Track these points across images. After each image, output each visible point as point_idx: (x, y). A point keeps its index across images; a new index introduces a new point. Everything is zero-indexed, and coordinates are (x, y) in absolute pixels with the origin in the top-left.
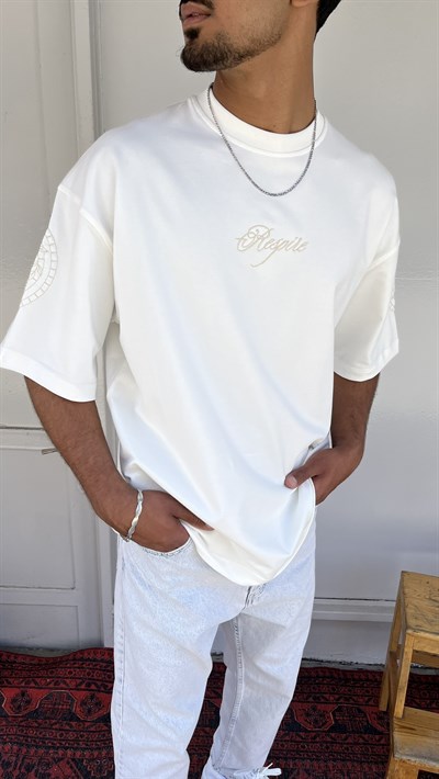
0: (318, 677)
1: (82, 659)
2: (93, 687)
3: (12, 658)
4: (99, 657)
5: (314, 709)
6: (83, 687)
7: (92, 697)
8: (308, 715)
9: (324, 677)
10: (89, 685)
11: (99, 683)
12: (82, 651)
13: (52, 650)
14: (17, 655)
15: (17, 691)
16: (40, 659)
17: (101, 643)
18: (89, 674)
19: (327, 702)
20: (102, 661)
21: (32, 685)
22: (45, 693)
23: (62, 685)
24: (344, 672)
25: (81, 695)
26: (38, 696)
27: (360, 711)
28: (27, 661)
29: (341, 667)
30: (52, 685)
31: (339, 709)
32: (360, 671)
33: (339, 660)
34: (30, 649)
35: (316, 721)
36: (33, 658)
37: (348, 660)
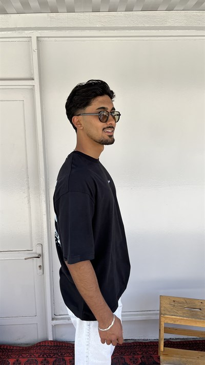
0: (134, 345)
1: (40, 346)
2: (45, 356)
3: (12, 348)
4: (47, 344)
5: (133, 357)
6: (41, 356)
7: (45, 360)
8: (131, 360)
9: (137, 346)
10: (43, 355)
11: (47, 355)
12: (40, 343)
13: (27, 344)
14: (13, 347)
15: (15, 359)
16: (23, 347)
17: (47, 339)
18: (43, 351)
19: (138, 354)
20: (48, 346)
21: (21, 357)
22: (26, 360)
23: (33, 356)
24: (145, 343)
25: (41, 359)
26: (23, 360)
27: (151, 357)
28: (18, 348)
29: (144, 341)
30: (29, 356)
31: (143, 357)
32: (151, 342)
33: (143, 339)
34: (19, 344)
35: (134, 362)
36: (20, 347)
37: (146, 338)
